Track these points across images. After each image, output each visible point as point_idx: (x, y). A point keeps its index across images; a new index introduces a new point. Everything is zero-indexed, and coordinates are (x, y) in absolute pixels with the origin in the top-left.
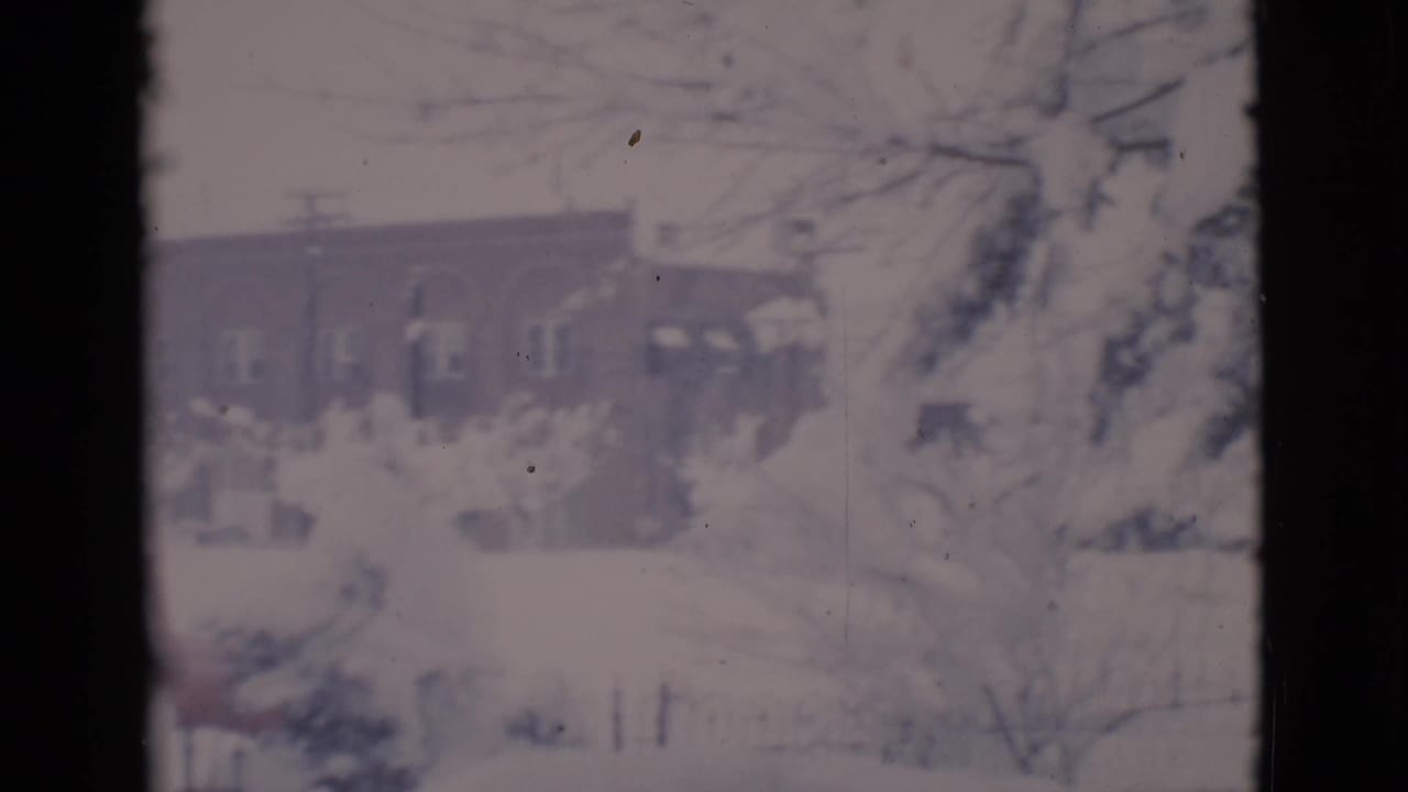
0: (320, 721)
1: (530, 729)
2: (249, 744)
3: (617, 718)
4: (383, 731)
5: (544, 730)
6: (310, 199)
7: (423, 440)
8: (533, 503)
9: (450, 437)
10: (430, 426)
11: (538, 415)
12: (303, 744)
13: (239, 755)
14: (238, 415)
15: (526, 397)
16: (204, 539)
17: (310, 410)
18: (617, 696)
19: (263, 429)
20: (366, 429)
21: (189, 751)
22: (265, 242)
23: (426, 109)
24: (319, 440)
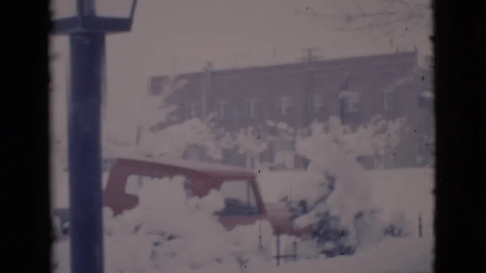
0: (322, 231)
1: (391, 231)
2: (298, 240)
3: (420, 227)
4: (343, 234)
5: (396, 232)
6: (309, 51)
7: (345, 132)
8: (381, 153)
9: (354, 130)
10: (347, 127)
11: (383, 122)
12: (316, 239)
13: (295, 244)
14: (283, 126)
15: (379, 116)
16: (272, 169)
17: (307, 124)
18: (420, 219)
19: (291, 130)
20: (327, 129)
21: (278, 243)
22: (296, 66)
23: (349, 19)
24: (310, 134)
